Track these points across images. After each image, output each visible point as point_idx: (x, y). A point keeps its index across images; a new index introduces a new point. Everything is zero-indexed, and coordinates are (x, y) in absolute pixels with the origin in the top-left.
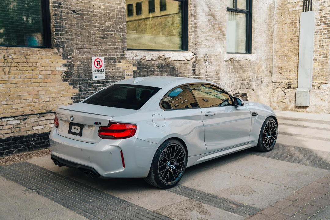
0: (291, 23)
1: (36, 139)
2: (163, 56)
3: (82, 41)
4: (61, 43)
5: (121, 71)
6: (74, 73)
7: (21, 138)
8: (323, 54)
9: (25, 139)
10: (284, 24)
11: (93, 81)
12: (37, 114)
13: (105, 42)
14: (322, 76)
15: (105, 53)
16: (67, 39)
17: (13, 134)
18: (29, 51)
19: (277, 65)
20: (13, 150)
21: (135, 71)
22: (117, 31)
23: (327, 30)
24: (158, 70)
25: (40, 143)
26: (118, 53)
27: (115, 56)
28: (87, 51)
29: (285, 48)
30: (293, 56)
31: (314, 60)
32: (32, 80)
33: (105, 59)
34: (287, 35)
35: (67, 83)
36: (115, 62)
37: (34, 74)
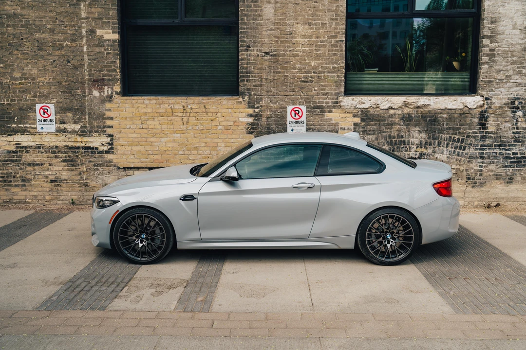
2: (413, 103)
3: (274, 87)
4: (247, 91)
5: (333, 123)
6: (262, 124)
13: (309, 86)
15: (308, 100)
18: (209, 101)
21: (357, 123)
22: (328, 72)
24: (402, 123)
26: (328, 101)
27: (324, 105)
28: (282, 98)
32: (210, 130)
33: (308, 108)
35: (252, 136)
36: (323, 111)
37: (213, 124)
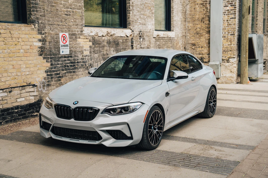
0: (202, 4)
1: (20, 110)
2: (110, 33)
3: (51, 18)
4: (37, 19)
5: (81, 46)
6: (47, 47)
7: (8, 109)
8: (231, 32)
9: (11, 110)
10: (195, 5)
11: (61, 56)
12: (20, 87)
13: (69, 18)
14: (230, 51)
15: (69, 30)
16: (41, 16)
17: (2, 106)
18: (13, 26)
19: (190, 42)
20: (2, 122)
21: (91, 46)
22: (77, 9)
23: (233, 11)
24: (107, 46)
25: (22, 115)
26: (78, 30)
27: (76, 32)
28: (56, 27)
29: (197, 26)
30: (204, 34)
31: (223, 37)
32: (15, 54)
33: (69, 35)
34: (199, 15)
35: (41, 57)
36: (76, 38)
37: (17, 48)
